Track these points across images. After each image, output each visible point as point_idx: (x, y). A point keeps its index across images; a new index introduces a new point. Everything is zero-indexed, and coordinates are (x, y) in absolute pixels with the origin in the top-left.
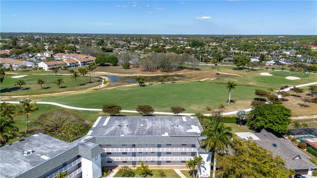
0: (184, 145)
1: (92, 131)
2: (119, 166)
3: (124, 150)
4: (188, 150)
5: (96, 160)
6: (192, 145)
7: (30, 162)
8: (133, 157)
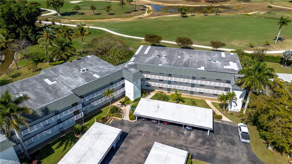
0: (219, 80)
1: (134, 58)
2: (156, 90)
3: (161, 78)
4: (222, 85)
5: (137, 83)
6: (227, 81)
7: (84, 78)
8: (169, 85)
